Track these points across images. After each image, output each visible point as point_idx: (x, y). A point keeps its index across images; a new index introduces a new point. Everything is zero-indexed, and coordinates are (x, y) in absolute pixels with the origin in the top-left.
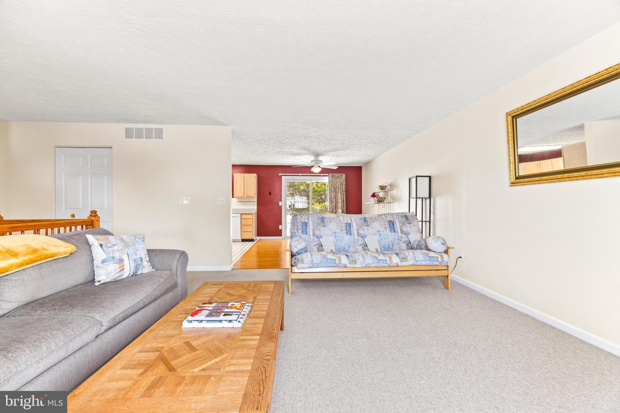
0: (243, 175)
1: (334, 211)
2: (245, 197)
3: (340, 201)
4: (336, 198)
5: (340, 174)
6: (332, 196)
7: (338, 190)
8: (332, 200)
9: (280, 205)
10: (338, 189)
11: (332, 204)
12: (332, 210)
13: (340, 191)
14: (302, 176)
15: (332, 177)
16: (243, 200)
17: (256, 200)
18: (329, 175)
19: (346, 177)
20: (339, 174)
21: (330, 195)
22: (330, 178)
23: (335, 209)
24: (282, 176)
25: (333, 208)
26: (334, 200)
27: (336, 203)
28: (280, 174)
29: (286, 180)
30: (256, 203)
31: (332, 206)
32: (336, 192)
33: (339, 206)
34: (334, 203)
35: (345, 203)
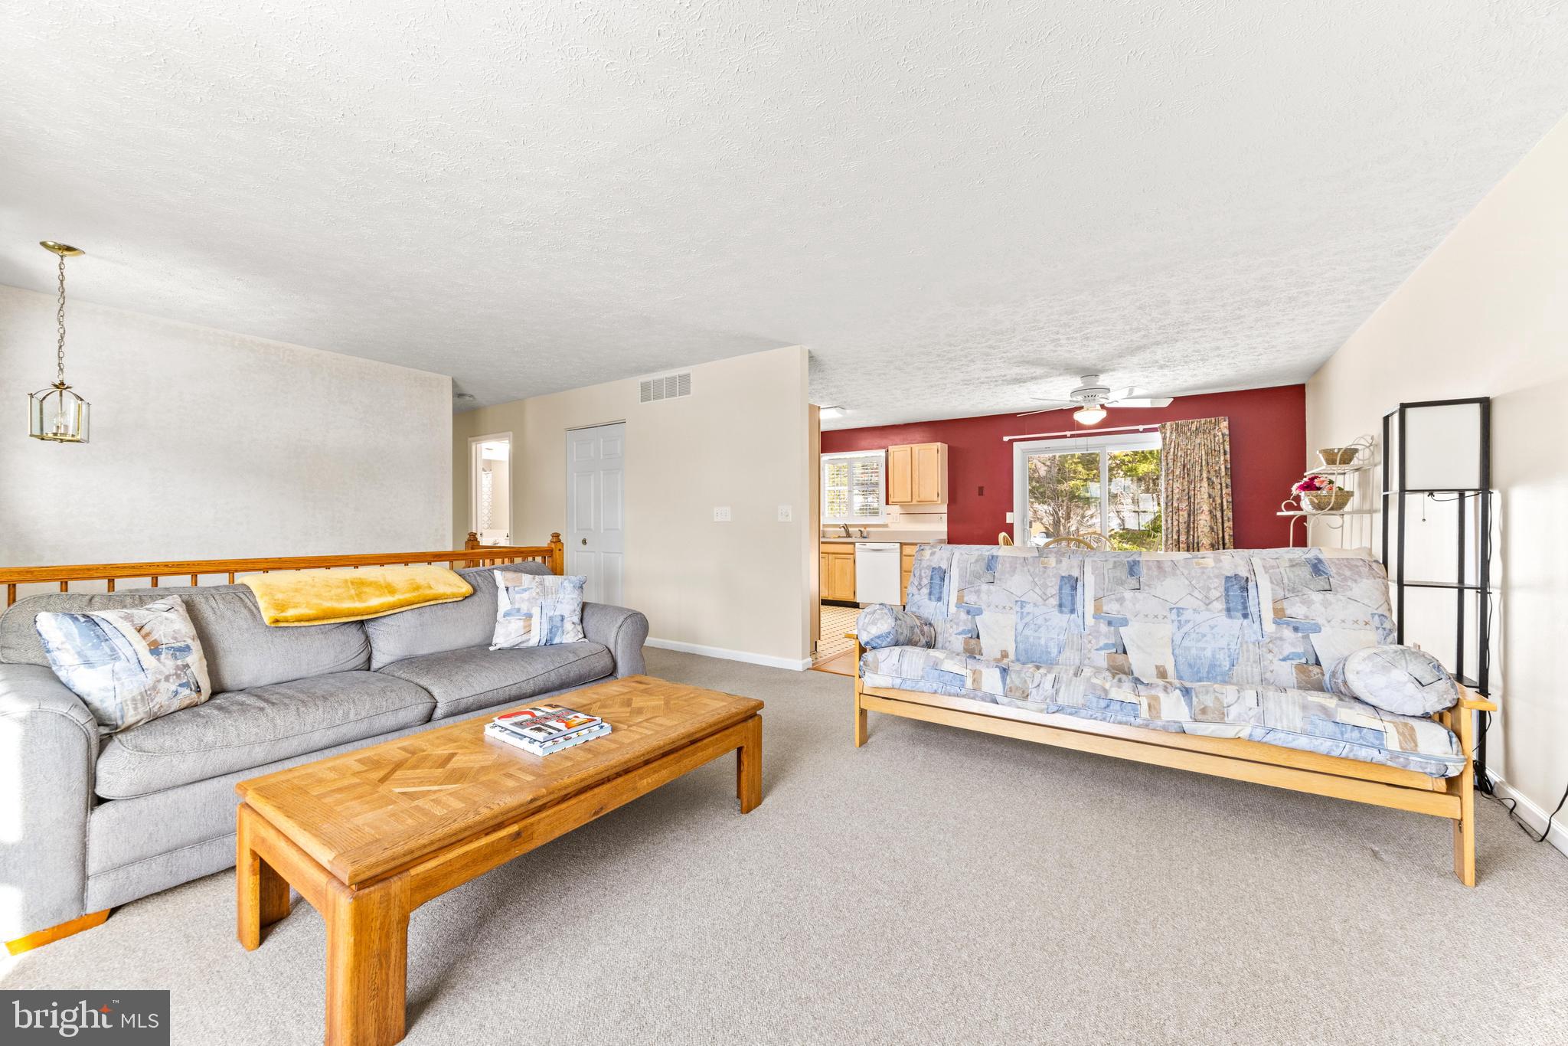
0: (909, 450)
1: (1183, 538)
2: (914, 502)
3: (1206, 508)
4: (1189, 498)
5: (1208, 420)
6: (1176, 491)
7: (1197, 473)
8: (1175, 505)
9: (1008, 521)
10: (1198, 468)
11: (1175, 517)
12: (1175, 537)
13: (1205, 475)
14: (1072, 436)
15: (1178, 430)
16: (913, 509)
17: (944, 508)
18: (1164, 427)
19: (1230, 428)
20: (1203, 421)
21: (1170, 489)
22: (1168, 435)
23: (1188, 532)
24: (1015, 443)
25: (1178, 531)
26: (1184, 505)
27: (1189, 515)
28: (1006, 439)
29: (1024, 451)
30: (945, 517)
31: (1175, 523)
32: (1192, 477)
33: (1202, 523)
34: (1181, 513)
35: (1229, 514)
